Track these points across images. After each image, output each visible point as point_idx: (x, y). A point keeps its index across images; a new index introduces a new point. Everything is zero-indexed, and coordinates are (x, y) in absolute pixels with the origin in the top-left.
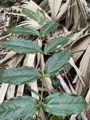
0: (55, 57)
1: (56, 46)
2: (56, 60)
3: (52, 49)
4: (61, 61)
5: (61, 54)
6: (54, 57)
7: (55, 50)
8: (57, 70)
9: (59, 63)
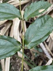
0: (38, 23)
1: (38, 10)
2: (38, 27)
3: (33, 13)
4: (44, 28)
5: (44, 19)
6: (36, 24)
7: (38, 14)
8: (41, 39)
9: (42, 30)
